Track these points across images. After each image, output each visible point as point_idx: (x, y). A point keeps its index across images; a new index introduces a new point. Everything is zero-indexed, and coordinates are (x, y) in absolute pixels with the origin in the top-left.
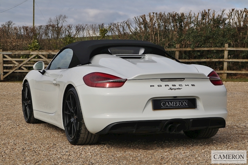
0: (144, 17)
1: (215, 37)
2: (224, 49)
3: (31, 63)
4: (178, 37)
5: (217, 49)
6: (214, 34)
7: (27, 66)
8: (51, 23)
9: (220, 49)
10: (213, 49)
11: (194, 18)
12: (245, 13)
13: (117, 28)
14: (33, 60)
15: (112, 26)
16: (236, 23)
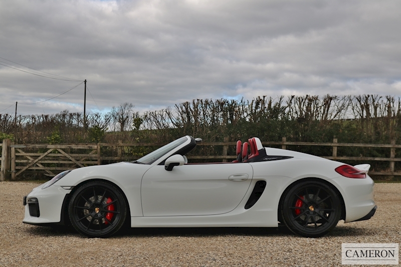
2: (280, 143)
3: (50, 159)
5: (273, 143)
11: (247, 106)
12: (307, 101)
13: (155, 117)
14: (50, 155)
15: (148, 115)
16: (296, 113)
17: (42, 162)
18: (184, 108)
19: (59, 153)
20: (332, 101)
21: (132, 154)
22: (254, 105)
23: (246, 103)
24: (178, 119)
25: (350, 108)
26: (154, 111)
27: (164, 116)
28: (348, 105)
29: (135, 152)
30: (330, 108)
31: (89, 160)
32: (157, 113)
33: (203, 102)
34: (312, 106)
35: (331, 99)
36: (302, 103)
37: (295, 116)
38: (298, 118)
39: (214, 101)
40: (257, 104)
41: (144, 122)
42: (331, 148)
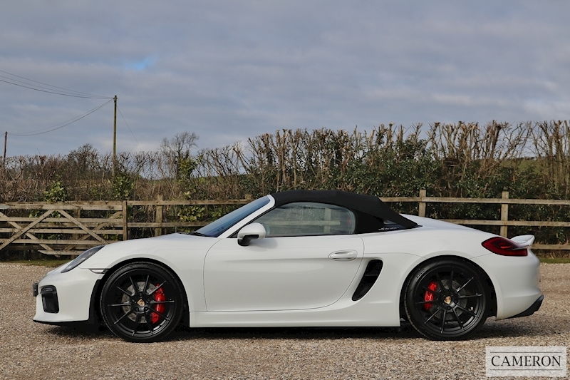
0: (266, 139)
1: (402, 176)
2: (417, 199)
3: (49, 226)
4: (330, 176)
5: (405, 199)
6: (399, 171)
7: (37, 231)
8: (166, 148)
9: (411, 200)
10: (396, 199)
11: (364, 140)
12: (460, 131)
13: (216, 158)
14: (48, 220)
15: (205, 155)
16: (443, 150)
17: (35, 232)
18: (262, 143)
19: (62, 216)
20: (501, 131)
21: (179, 217)
22: (375, 138)
23: (362, 135)
24: (253, 162)
25: (530, 142)
26: (214, 150)
27: (230, 156)
28: (527, 137)
29: (184, 215)
30: (497, 143)
31: (111, 228)
32: (218, 152)
33: (293, 134)
34: (469, 139)
35: (499, 128)
36: (453, 136)
37: (441, 156)
38: (446, 159)
39: (310, 133)
40: (380, 136)
41: (199, 166)
42: (499, 206)
